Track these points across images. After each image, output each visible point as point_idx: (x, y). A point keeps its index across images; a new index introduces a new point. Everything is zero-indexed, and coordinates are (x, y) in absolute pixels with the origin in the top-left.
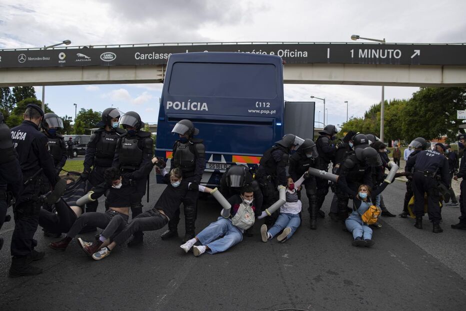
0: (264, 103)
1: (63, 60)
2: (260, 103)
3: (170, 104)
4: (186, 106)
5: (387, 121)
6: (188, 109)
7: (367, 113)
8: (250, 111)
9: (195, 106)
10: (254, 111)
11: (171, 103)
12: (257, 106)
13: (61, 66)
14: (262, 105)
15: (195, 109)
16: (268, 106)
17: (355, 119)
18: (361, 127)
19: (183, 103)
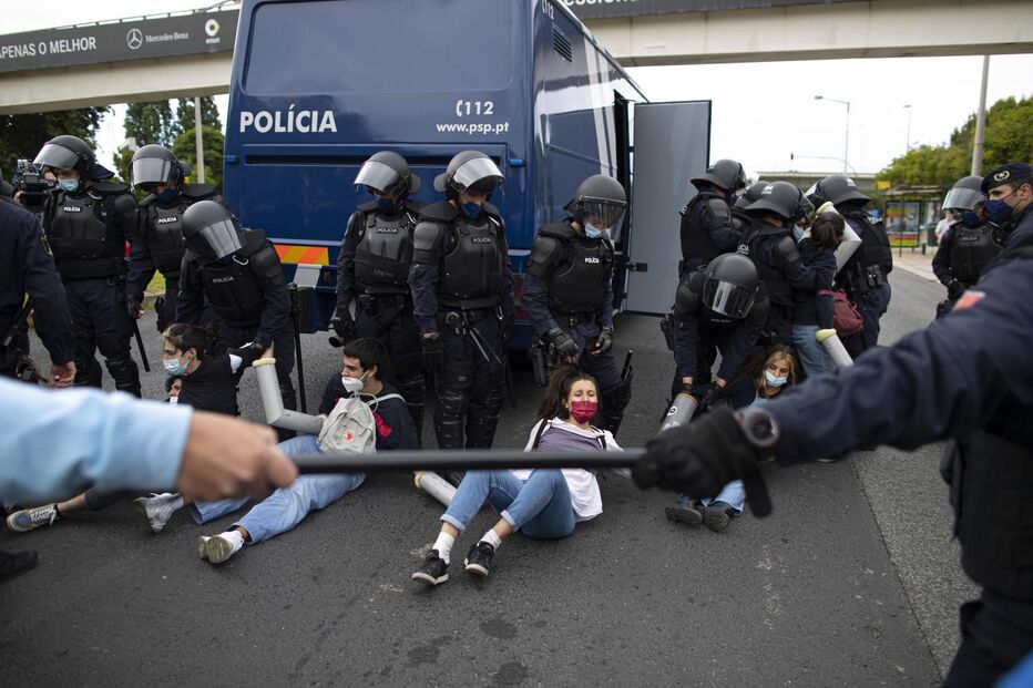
0: (478, 104)
1: (215, 37)
2: (468, 104)
3: (247, 119)
4: (284, 123)
5: (997, 149)
6: (290, 129)
7: (956, 132)
8: (441, 128)
9: (306, 122)
10: (451, 128)
11: (250, 115)
12: (460, 114)
13: (212, 51)
14: (474, 108)
15: (306, 130)
16: (488, 112)
17: (923, 147)
18: (934, 168)
19: (278, 114)
